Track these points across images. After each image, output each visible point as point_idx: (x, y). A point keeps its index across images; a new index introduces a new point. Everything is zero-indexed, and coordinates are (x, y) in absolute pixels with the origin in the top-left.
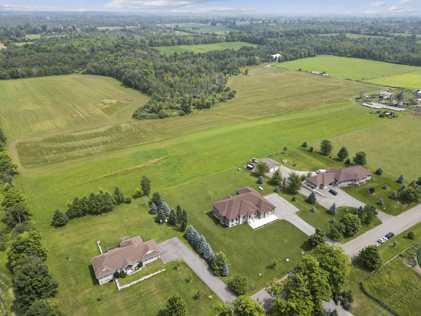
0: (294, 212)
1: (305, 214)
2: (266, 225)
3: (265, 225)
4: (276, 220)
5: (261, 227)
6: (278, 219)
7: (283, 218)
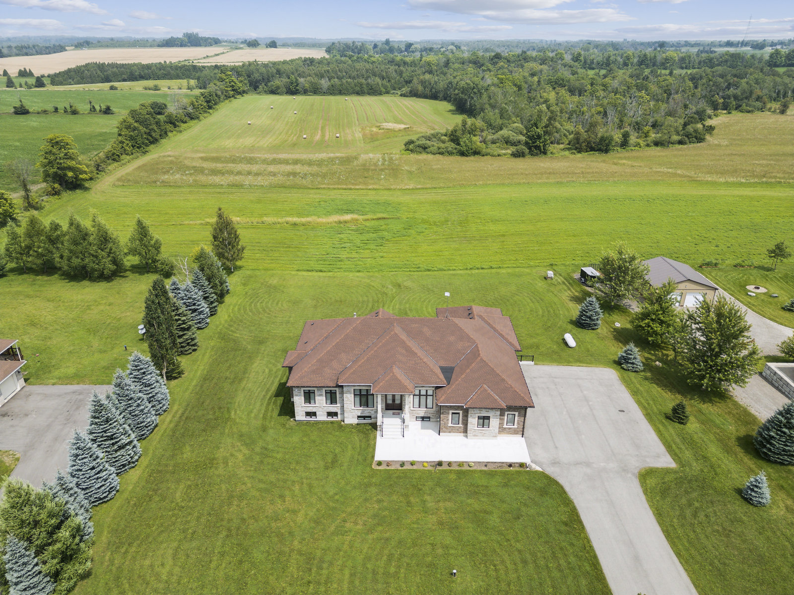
0: (636, 464)
1: (694, 495)
2: (445, 467)
3: (440, 464)
4: (510, 465)
5: (415, 467)
6: (522, 465)
7: (551, 471)
